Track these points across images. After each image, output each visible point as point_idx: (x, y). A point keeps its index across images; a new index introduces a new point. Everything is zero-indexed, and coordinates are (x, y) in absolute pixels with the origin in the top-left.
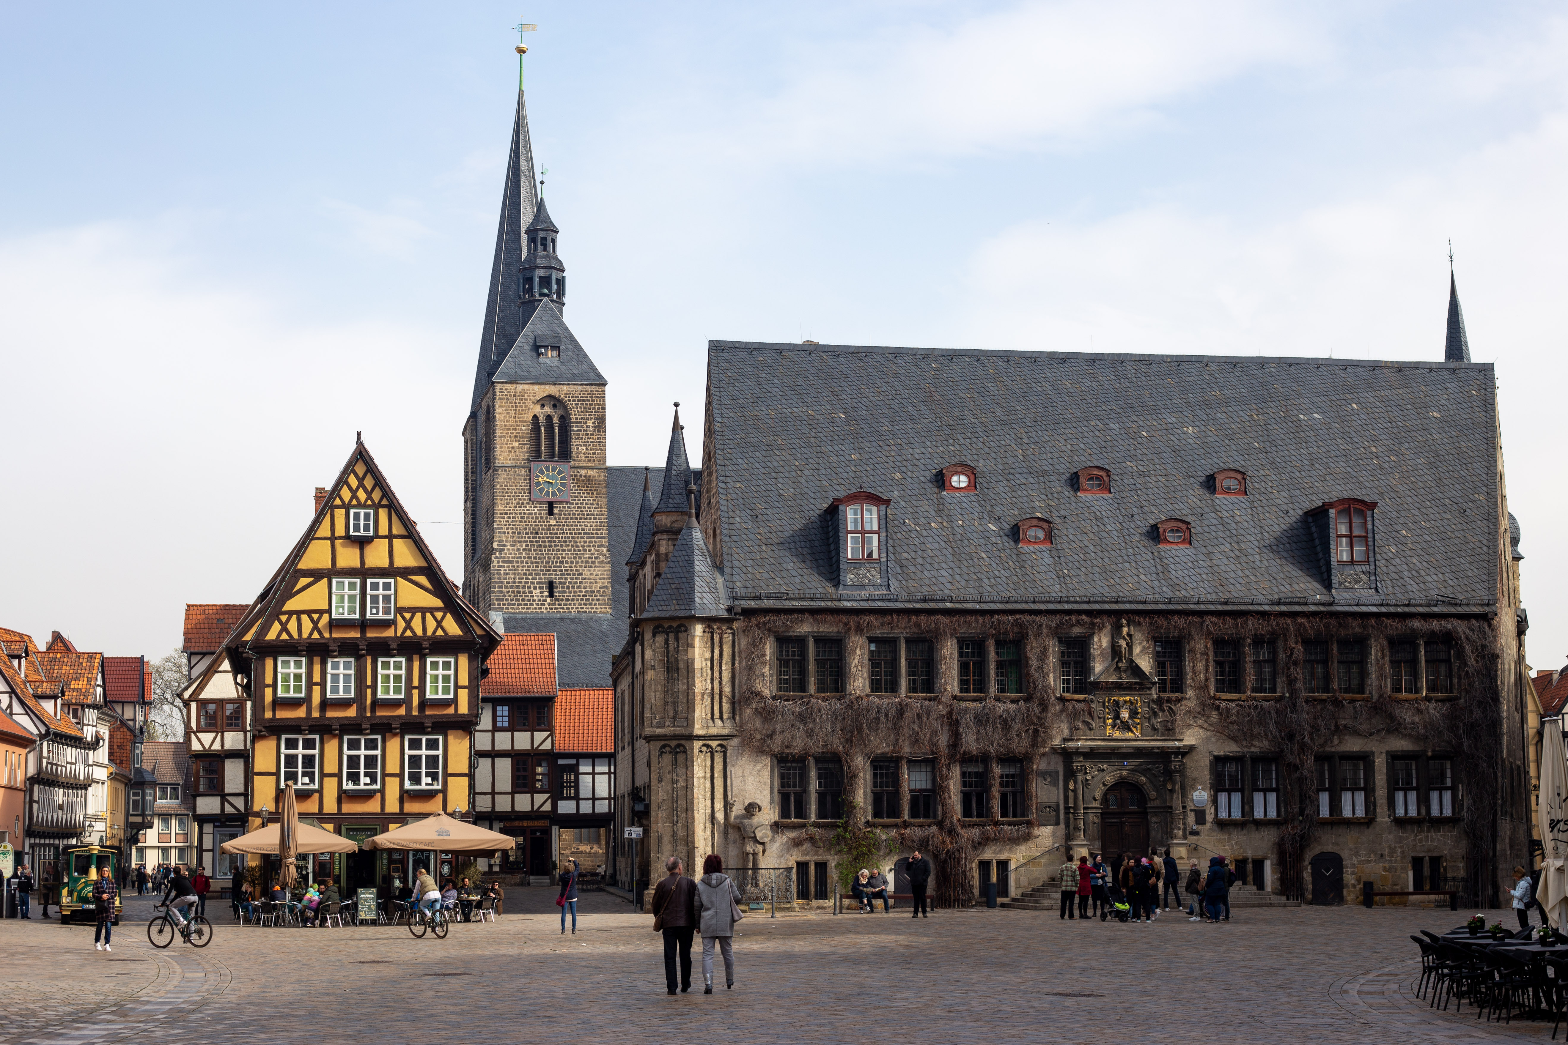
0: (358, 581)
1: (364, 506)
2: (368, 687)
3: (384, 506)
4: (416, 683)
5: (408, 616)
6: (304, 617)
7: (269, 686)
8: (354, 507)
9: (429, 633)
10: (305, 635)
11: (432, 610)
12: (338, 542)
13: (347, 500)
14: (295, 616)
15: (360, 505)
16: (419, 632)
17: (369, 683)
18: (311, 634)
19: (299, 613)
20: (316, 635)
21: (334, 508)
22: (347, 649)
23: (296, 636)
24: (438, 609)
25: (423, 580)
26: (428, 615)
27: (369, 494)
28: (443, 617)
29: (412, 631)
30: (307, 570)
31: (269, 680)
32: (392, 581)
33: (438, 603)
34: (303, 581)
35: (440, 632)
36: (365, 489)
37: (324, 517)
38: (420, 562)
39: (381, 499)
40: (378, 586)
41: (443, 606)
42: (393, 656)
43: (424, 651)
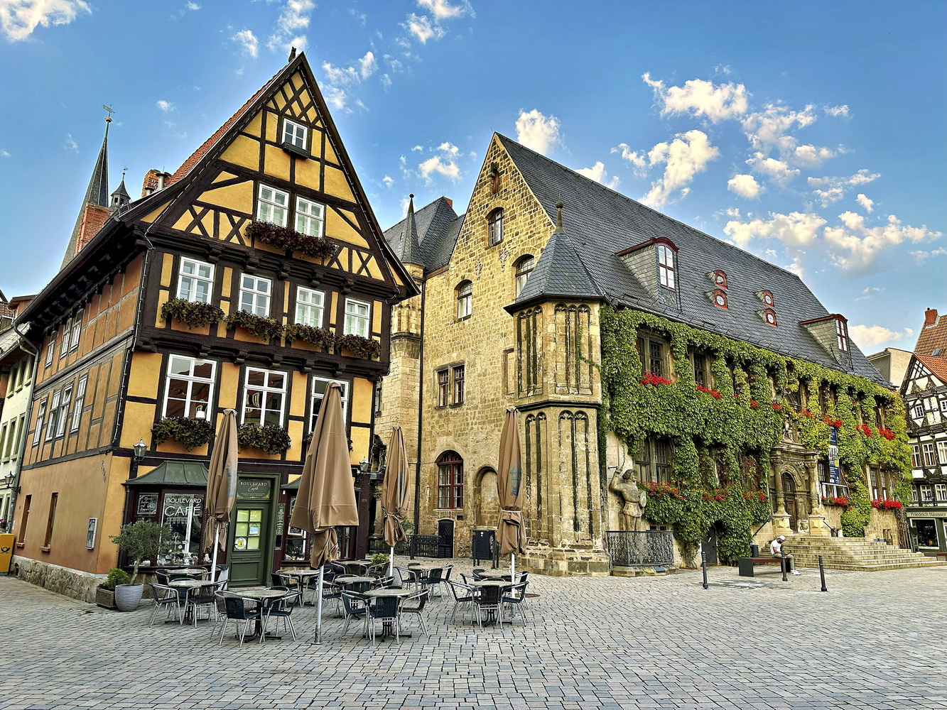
0: (287, 196)
1: (298, 120)
2: (285, 315)
3: (318, 128)
4: (333, 320)
6: (223, 216)
7: (165, 288)
8: (288, 117)
10: (222, 237)
11: (359, 249)
12: (269, 146)
13: (281, 107)
14: (211, 212)
15: (293, 118)
16: (346, 268)
17: (286, 310)
18: (230, 237)
19: (218, 209)
20: (235, 240)
21: (266, 109)
23: (211, 233)
24: (364, 250)
25: (351, 215)
26: (354, 252)
27: (304, 111)
28: (368, 259)
29: (339, 264)
30: (231, 164)
31: (166, 280)
32: (322, 207)
33: (364, 243)
34: (225, 176)
35: (364, 273)
36: (300, 104)
37: (255, 115)
38: (350, 198)
39: (316, 120)
40: (307, 208)
41: (369, 248)
42: (313, 287)
43: (346, 289)
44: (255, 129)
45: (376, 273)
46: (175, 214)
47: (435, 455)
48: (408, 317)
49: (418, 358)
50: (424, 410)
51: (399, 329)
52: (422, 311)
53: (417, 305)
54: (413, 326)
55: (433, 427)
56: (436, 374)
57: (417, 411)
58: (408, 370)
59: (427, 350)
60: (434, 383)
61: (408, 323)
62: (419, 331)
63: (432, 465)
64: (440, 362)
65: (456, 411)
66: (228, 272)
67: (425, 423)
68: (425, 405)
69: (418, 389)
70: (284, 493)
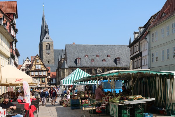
2: (39, 74)
13: (36, 59)
16: (43, 70)
22: (37, 71)
23: (33, 70)
25: (43, 65)
30: (33, 65)
40: (39, 66)
44: (35, 61)
45: (45, 69)
46: (30, 70)
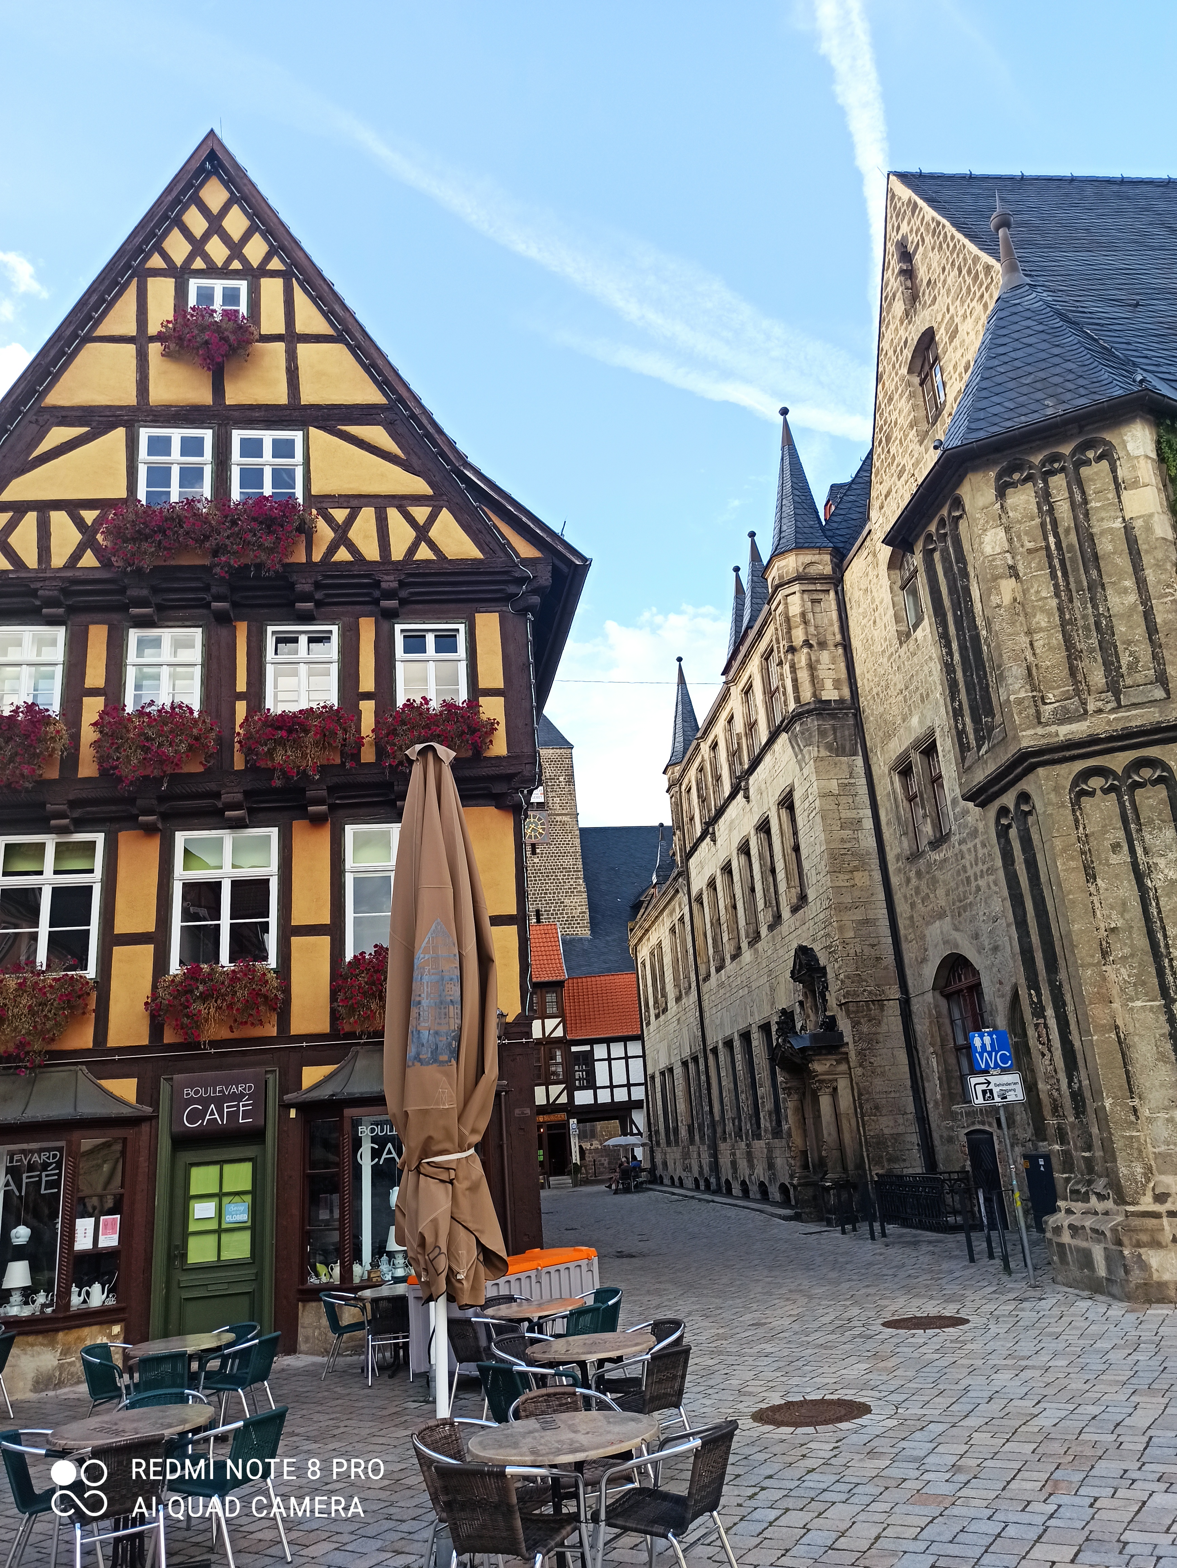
0: (207, 435)
1: (224, 272)
2: (240, 696)
3: (274, 274)
4: (367, 683)
5: (340, 515)
6: (59, 519)
8: (199, 273)
9: (398, 553)
10: (58, 560)
11: (402, 502)
12: (155, 349)
13: (179, 259)
14: (31, 518)
15: (212, 271)
16: (371, 552)
17: (241, 686)
18: (76, 557)
19: (44, 508)
20: (89, 560)
21: (144, 275)
24: (418, 500)
25: (377, 434)
26: (393, 515)
27: (236, 249)
28: (432, 519)
29: (352, 548)
30: (72, 408)
32: (297, 436)
33: (419, 486)
34: (58, 435)
35: (424, 553)
36: (226, 238)
37: (119, 294)
38: (372, 395)
39: (267, 258)
40: (263, 448)
41: (429, 491)
42: (306, 618)
43: (385, 603)
44: (121, 321)
45: (458, 542)
47: (930, 971)
48: (812, 667)
49: (855, 754)
50: (892, 868)
51: (797, 699)
52: (846, 646)
53: (829, 637)
54: (829, 684)
55: (913, 905)
56: (896, 778)
57: (877, 875)
58: (834, 786)
59: (870, 728)
60: (895, 799)
61: (813, 678)
62: (846, 693)
63: (929, 997)
64: (897, 747)
65: (942, 855)
66: (98, 636)
67: (898, 897)
68: (890, 856)
69: (868, 824)
70: (293, 1113)
